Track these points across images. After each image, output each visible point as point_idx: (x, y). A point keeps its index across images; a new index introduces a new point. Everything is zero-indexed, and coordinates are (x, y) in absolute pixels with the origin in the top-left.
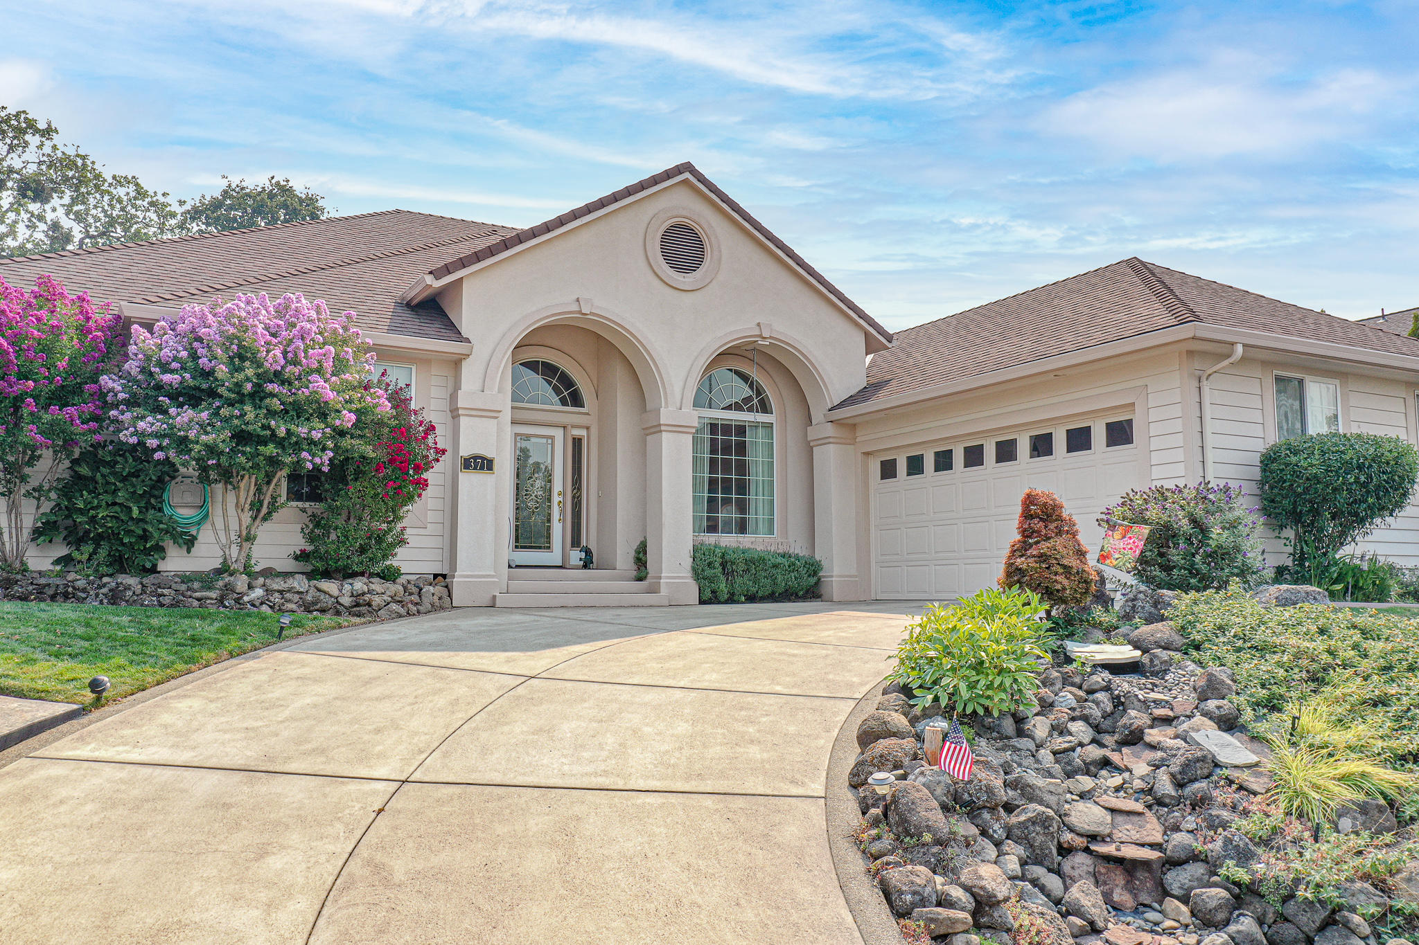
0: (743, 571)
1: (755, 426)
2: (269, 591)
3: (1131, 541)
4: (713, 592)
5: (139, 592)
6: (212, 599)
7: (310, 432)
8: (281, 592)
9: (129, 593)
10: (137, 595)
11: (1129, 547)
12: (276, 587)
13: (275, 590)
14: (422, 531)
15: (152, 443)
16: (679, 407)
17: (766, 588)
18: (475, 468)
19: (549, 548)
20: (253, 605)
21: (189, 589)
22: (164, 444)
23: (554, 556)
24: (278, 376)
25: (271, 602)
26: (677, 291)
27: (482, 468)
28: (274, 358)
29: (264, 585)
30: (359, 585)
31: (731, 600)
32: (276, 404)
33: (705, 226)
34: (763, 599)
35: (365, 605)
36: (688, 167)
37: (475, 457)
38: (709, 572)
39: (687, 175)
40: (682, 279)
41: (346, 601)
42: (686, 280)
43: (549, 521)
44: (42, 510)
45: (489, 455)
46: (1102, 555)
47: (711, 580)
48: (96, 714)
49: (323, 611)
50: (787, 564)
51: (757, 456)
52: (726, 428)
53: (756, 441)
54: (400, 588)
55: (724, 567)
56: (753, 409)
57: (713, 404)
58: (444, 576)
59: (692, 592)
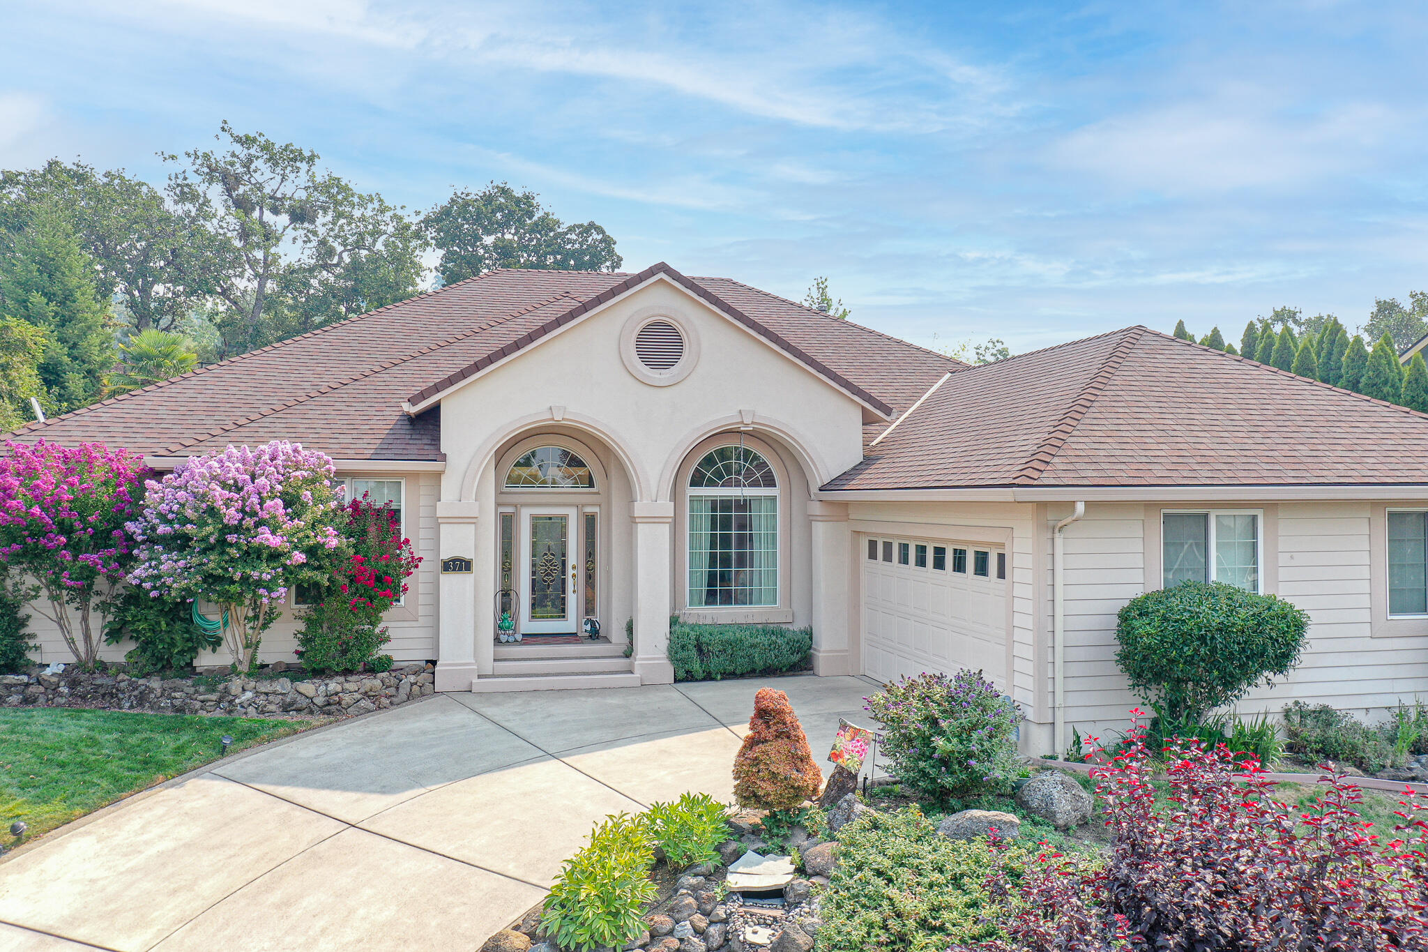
0: (719, 651)
1: (759, 499)
2: (257, 694)
3: (859, 744)
4: (687, 672)
5: (159, 695)
6: (212, 701)
7: (261, 574)
8: (267, 694)
9: (152, 696)
10: (158, 698)
11: (856, 749)
12: (263, 690)
13: (261, 693)
14: (414, 624)
15: (147, 585)
16: (654, 498)
17: (742, 664)
18: (454, 570)
19: (564, 617)
20: (242, 707)
21: (196, 692)
22: (157, 585)
23: (569, 624)
24: (237, 529)
25: (256, 704)
26: (652, 388)
27: (460, 569)
28: (231, 515)
29: (255, 688)
30: (333, 686)
31: (709, 677)
32: (233, 552)
33: (683, 322)
34: (742, 676)
35: (335, 704)
36: (663, 267)
37: (454, 560)
38: (684, 654)
39: (662, 275)
40: (658, 376)
41: (320, 701)
42: (663, 376)
43: (564, 592)
44: (107, 620)
45: (467, 556)
46: (834, 754)
47: (684, 661)
48: (15, 851)
49: (299, 710)
50: (766, 643)
51: (759, 530)
52: (726, 504)
53: (758, 515)
54: (377, 683)
55: (699, 648)
56: (755, 484)
57: (711, 483)
58: (434, 663)
59: (667, 672)
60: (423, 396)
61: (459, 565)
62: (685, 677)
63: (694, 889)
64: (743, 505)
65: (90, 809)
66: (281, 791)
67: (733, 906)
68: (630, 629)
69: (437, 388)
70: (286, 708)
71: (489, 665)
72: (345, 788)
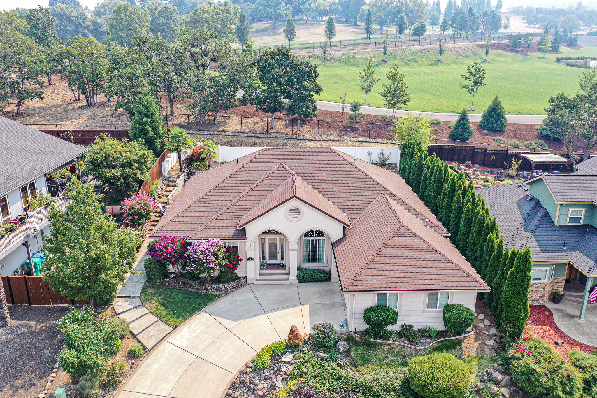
0: (307, 277)
1: (320, 240)
6: (203, 288)
8: (213, 287)
9: (192, 286)
14: (242, 270)
16: (293, 245)
17: (313, 280)
19: (276, 259)
20: (209, 290)
21: (200, 286)
23: (278, 262)
25: (211, 289)
26: (293, 222)
29: (211, 286)
30: (226, 286)
31: (305, 282)
33: (300, 208)
34: (313, 282)
35: (227, 290)
39: (295, 198)
41: (223, 289)
42: (295, 219)
43: (276, 255)
45: (253, 257)
47: (300, 279)
48: (176, 329)
49: (220, 291)
51: (321, 247)
52: (312, 241)
53: (321, 243)
54: (235, 284)
55: (303, 276)
56: (320, 236)
57: (309, 237)
58: (246, 277)
59: (297, 281)
60: (241, 226)
61: (251, 259)
62: (300, 281)
63: (277, 359)
64: (316, 241)
65: (186, 319)
66: (217, 318)
67: (282, 364)
68: (289, 268)
69: (244, 224)
70: (217, 290)
71: (258, 277)
72: (228, 319)
